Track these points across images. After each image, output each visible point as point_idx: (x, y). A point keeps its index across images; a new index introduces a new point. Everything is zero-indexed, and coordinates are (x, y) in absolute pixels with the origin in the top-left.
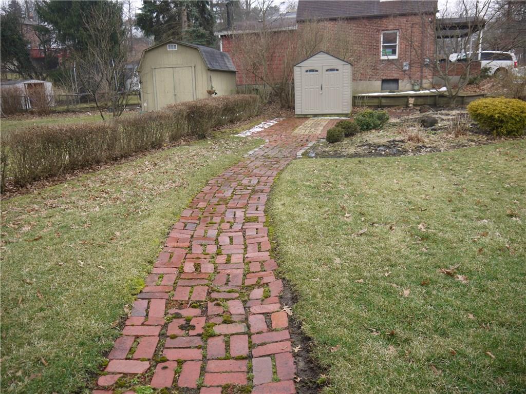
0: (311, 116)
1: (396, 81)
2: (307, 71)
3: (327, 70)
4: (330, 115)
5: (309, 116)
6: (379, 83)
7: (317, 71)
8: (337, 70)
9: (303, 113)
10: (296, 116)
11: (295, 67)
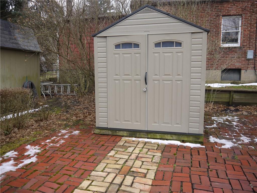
0: (125, 133)
1: (239, 71)
2: (117, 46)
3: (157, 45)
4: (163, 135)
5: (121, 133)
6: (219, 73)
7: (137, 46)
8: (179, 44)
9: (110, 126)
10: (97, 131)
11: (95, 39)
